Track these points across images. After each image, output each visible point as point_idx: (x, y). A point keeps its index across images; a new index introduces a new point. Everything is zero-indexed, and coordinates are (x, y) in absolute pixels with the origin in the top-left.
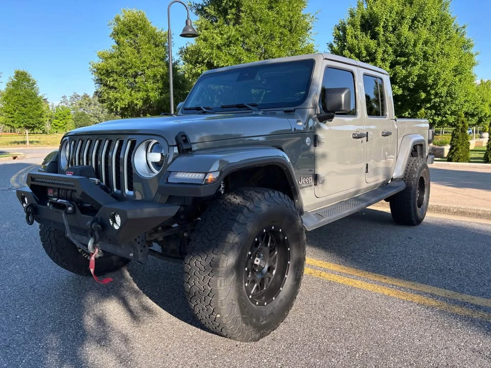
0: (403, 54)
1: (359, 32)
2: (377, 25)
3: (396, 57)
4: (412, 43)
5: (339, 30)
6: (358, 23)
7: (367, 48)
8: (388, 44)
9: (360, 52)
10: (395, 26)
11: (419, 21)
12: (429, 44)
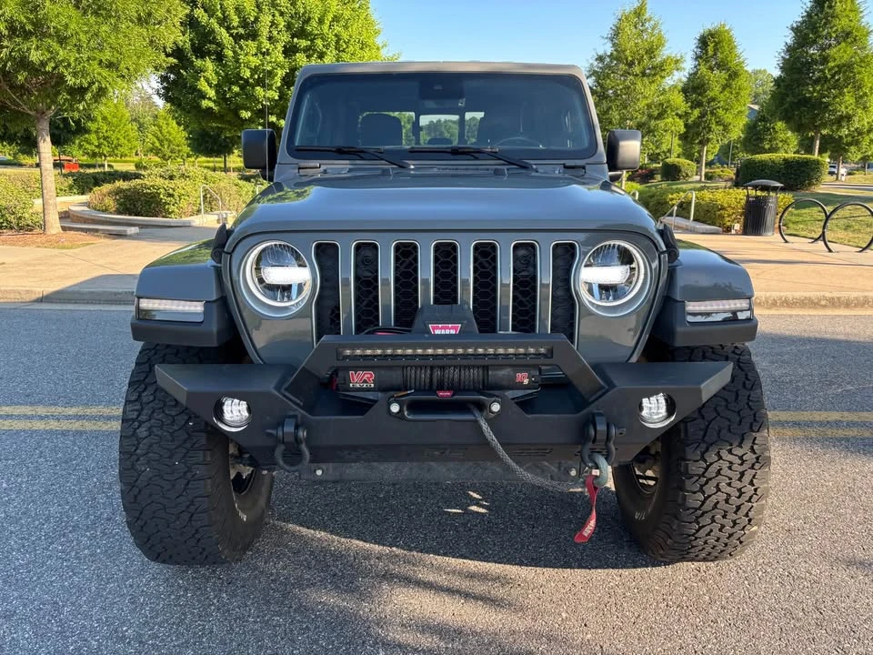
0: (302, 33)
3: (292, 38)
4: (316, 16)
7: (238, 11)
8: (276, 9)
12: (342, 23)
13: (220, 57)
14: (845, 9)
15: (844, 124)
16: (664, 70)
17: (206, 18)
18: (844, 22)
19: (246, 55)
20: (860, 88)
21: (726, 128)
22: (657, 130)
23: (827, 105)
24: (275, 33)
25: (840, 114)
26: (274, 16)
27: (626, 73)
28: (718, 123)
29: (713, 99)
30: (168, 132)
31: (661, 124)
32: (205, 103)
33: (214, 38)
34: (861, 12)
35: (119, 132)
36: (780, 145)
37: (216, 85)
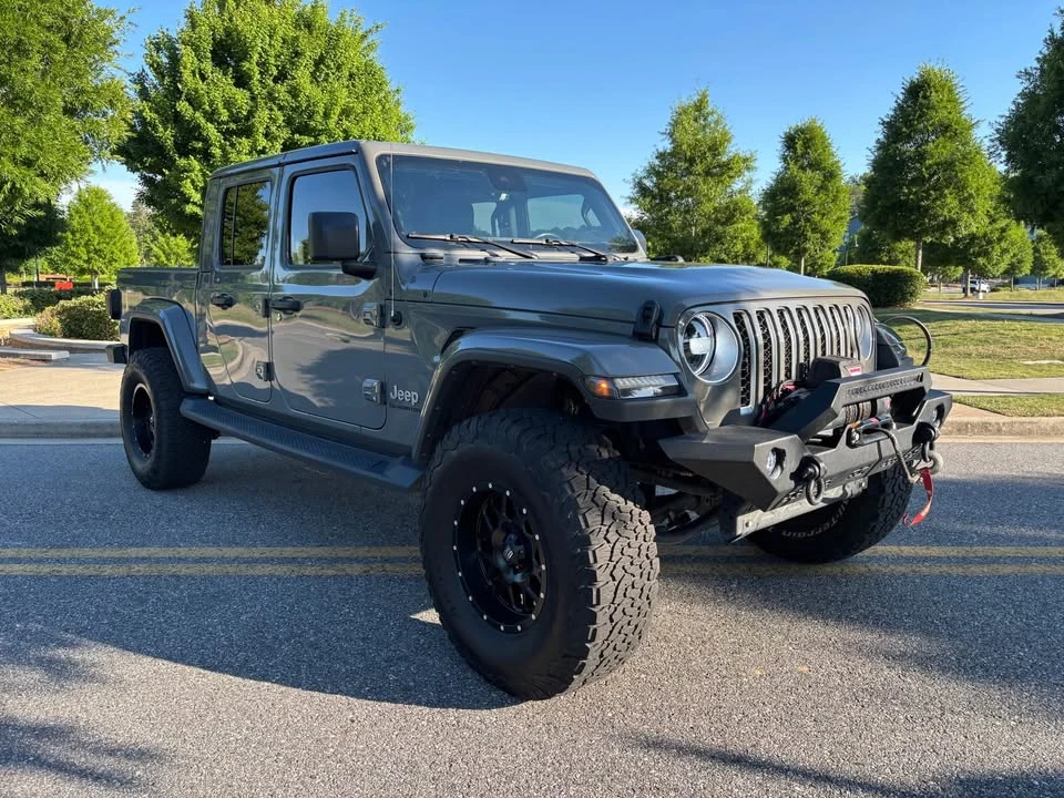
0: (304, 129)
1: (208, 66)
2: (245, 56)
3: (293, 134)
4: (321, 111)
5: (158, 50)
6: (208, 47)
7: (228, 104)
8: (274, 103)
9: (214, 112)
10: (284, 67)
11: (328, 67)
12: (352, 117)
13: (206, 156)
14: (942, 100)
15: (948, 229)
16: (731, 169)
17: (191, 111)
18: (943, 114)
19: (239, 152)
20: (964, 188)
21: (824, 235)
22: (725, 237)
23: (927, 209)
24: (273, 129)
25: (942, 218)
26: (271, 110)
27: (689, 172)
28: (814, 230)
29: (807, 203)
30: (176, 245)
31: (730, 229)
32: (189, 209)
33: (200, 133)
34: (962, 103)
35: (114, 244)
36: (901, 256)
37: (202, 188)
